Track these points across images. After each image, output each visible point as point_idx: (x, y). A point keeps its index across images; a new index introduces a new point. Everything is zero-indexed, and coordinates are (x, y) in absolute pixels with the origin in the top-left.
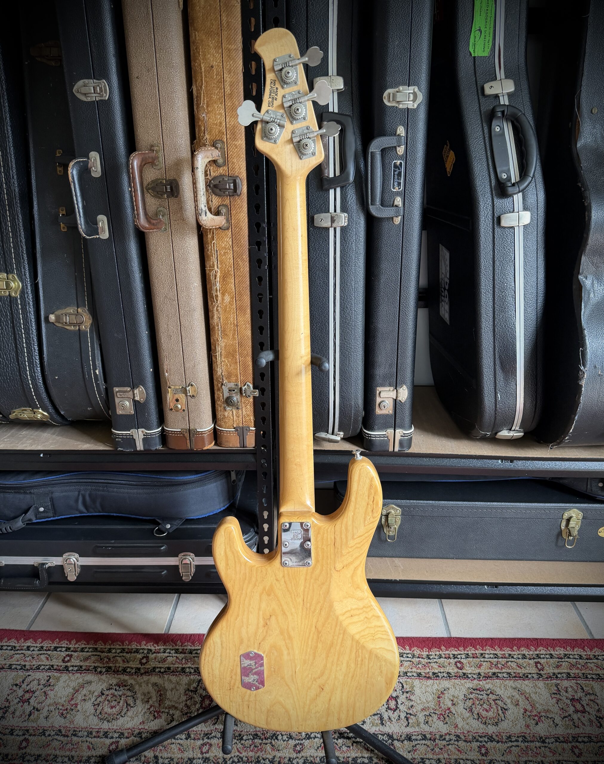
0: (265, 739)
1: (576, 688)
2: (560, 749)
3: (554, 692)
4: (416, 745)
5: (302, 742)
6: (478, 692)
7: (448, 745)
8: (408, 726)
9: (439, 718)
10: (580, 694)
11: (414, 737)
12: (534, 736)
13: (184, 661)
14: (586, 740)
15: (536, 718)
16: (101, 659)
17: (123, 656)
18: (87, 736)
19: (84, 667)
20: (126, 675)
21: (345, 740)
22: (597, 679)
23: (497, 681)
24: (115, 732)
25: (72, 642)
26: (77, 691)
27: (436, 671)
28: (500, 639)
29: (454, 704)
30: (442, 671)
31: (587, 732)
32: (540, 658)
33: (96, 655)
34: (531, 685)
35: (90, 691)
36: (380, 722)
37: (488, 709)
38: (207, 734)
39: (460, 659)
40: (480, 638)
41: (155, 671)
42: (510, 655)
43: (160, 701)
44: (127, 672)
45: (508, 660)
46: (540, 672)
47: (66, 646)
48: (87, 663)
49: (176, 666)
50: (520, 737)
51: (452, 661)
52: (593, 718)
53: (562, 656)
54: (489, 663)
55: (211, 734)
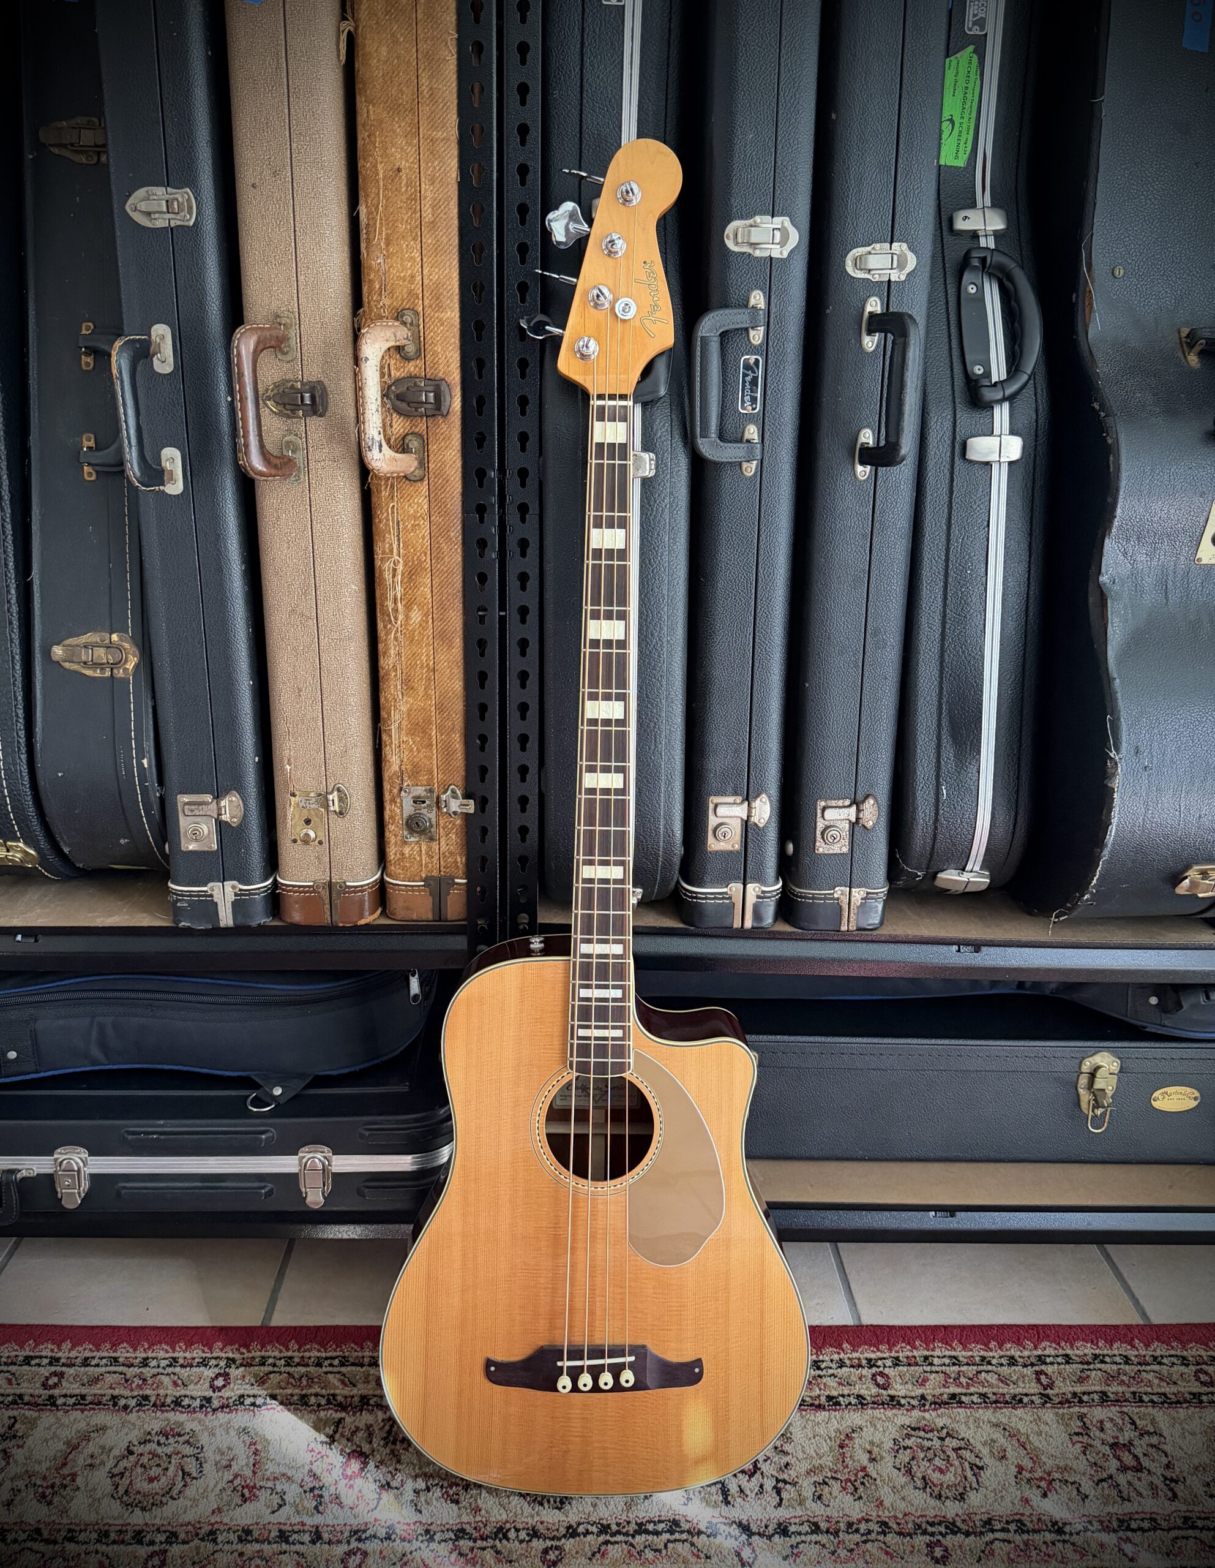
0: (482, 1538)
1: (1121, 1422)
2: (1094, 1545)
3: (1077, 1430)
4: (798, 1543)
5: (558, 1543)
6: (922, 1434)
7: (865, 1542)
8: (780, 1505)
9: (844, 1489)
10: (1128, 1434)
11: (792, 1529)
12: (1039, 1520)
13: (304, 1383)
14: (1146, 1525)
15: (1043, 1484)
16: (127, 1381)
17: (174, 1374)
18: (98, 1541)
19: (89, 1399)
20: (181, 1412)
21: (650, 1538)
22: (1162, 1403)
23: (960, 1410)
24: (158, 1530)
25: (64, 1346)
26: (75, 1447)
27: (834, 1393)
28: (962, 1328)
29: (874, 1459)
30: (846, 1392)
31: (1148, 1510)
32: (1045, 1363)
33: (115, 1372)
34: (1029, 1418)
35: (103, 1448)
36: (721, 1498)
37: (943, 1467)
38: (356, 1532)
39: (881, 1369)
40: (922, 1326)
41: (242, 1403)
42: (983, 1358)
43: (254, 1465)
44: (183, 1407)
45: (981, 1368)
46: (1046, 1392)
47: (50, 1354)
48: (96, 1390)
49: (289, 1391)
50: (1012, 1521)
51: (867, 1372)
52: (1158, 1482)
53: (1089, 1358)
54: (942, 1375)
55: (364, 1531)
